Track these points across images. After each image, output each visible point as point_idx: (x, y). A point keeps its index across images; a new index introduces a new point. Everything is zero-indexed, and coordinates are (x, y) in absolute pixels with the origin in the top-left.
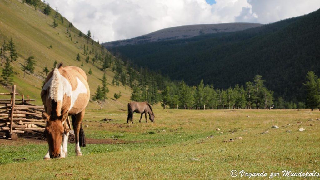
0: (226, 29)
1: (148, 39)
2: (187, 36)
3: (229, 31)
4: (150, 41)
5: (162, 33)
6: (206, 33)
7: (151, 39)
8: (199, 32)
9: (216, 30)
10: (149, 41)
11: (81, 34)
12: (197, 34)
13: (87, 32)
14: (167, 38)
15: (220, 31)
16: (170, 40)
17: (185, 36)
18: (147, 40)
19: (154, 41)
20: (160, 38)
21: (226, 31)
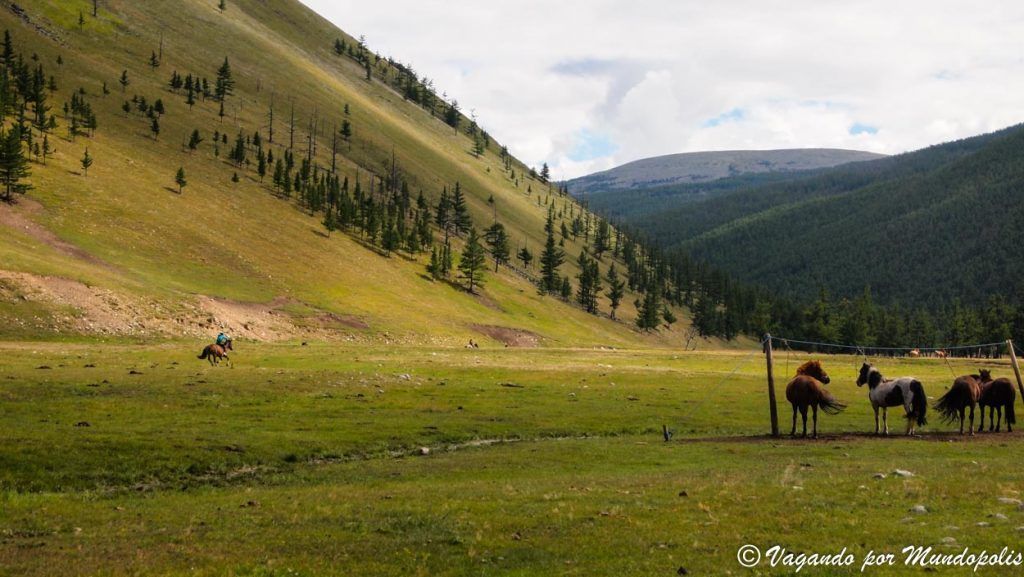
0: (789, 163)
1: (609, 183)
2: (699, 177)
3: (798, 168)
4: (614, 187)
5: (643, 167)
6: (743, 170)
7: (616, 181)
8: (728, 169)
9: (767, 164)
10: (611, 187)
11: (533, 173)
12: (722, 173)
13: (542, 167)
14: (654, 182)
15: (776, 168)
16: (660, 184)
17: (694, 178)
18: (606, 184)
19: (624, 186)
20: (637, 181)
21: (790, 168)
